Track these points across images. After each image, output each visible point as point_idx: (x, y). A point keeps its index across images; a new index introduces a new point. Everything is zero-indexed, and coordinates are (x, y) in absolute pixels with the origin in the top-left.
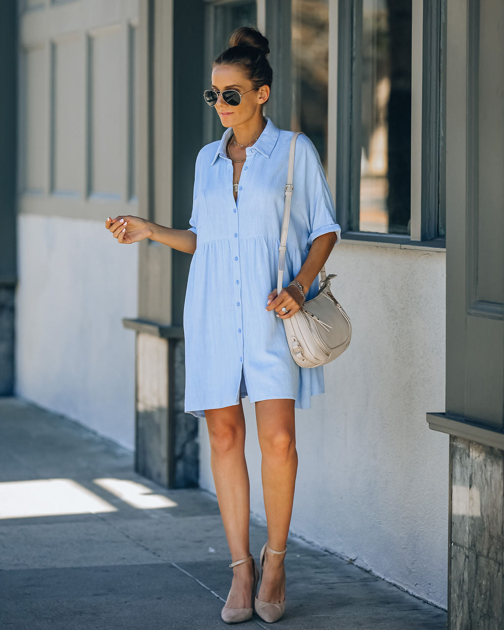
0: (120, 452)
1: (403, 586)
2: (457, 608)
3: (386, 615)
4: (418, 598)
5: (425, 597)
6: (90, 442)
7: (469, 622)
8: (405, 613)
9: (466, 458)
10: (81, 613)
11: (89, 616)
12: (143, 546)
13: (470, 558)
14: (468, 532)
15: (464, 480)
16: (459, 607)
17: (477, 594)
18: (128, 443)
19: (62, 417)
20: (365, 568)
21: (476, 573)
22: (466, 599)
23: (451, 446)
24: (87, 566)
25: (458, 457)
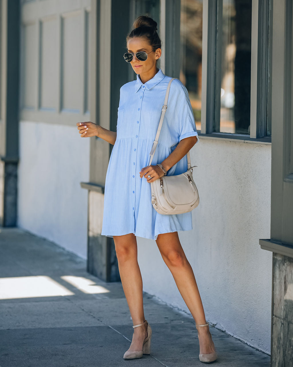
0: (78, 260)
1: (244, 341)
2: (276, 354)
3: (234, 357)
4: (253, 347)
5: (257, 347)
6: (61, 254)
7: (284, 362)
8: (245, 356)
9: (282, 266)
10: (56, 355)
11: (60, 357)
12: (92, 316)
13: (284, 324)
14: (283, 309)
15: (281, 279)
16: (277, 353)
17: (288, 346)
18: (83, 255)
19: (45, 240)
20: (221, 329)
21: (288, 334)
22: (282, 349)
23: (274, 259)
24: (60, 327)
25: (278, 265)
